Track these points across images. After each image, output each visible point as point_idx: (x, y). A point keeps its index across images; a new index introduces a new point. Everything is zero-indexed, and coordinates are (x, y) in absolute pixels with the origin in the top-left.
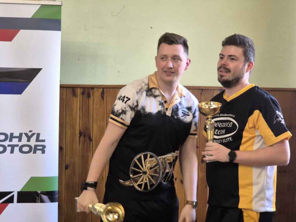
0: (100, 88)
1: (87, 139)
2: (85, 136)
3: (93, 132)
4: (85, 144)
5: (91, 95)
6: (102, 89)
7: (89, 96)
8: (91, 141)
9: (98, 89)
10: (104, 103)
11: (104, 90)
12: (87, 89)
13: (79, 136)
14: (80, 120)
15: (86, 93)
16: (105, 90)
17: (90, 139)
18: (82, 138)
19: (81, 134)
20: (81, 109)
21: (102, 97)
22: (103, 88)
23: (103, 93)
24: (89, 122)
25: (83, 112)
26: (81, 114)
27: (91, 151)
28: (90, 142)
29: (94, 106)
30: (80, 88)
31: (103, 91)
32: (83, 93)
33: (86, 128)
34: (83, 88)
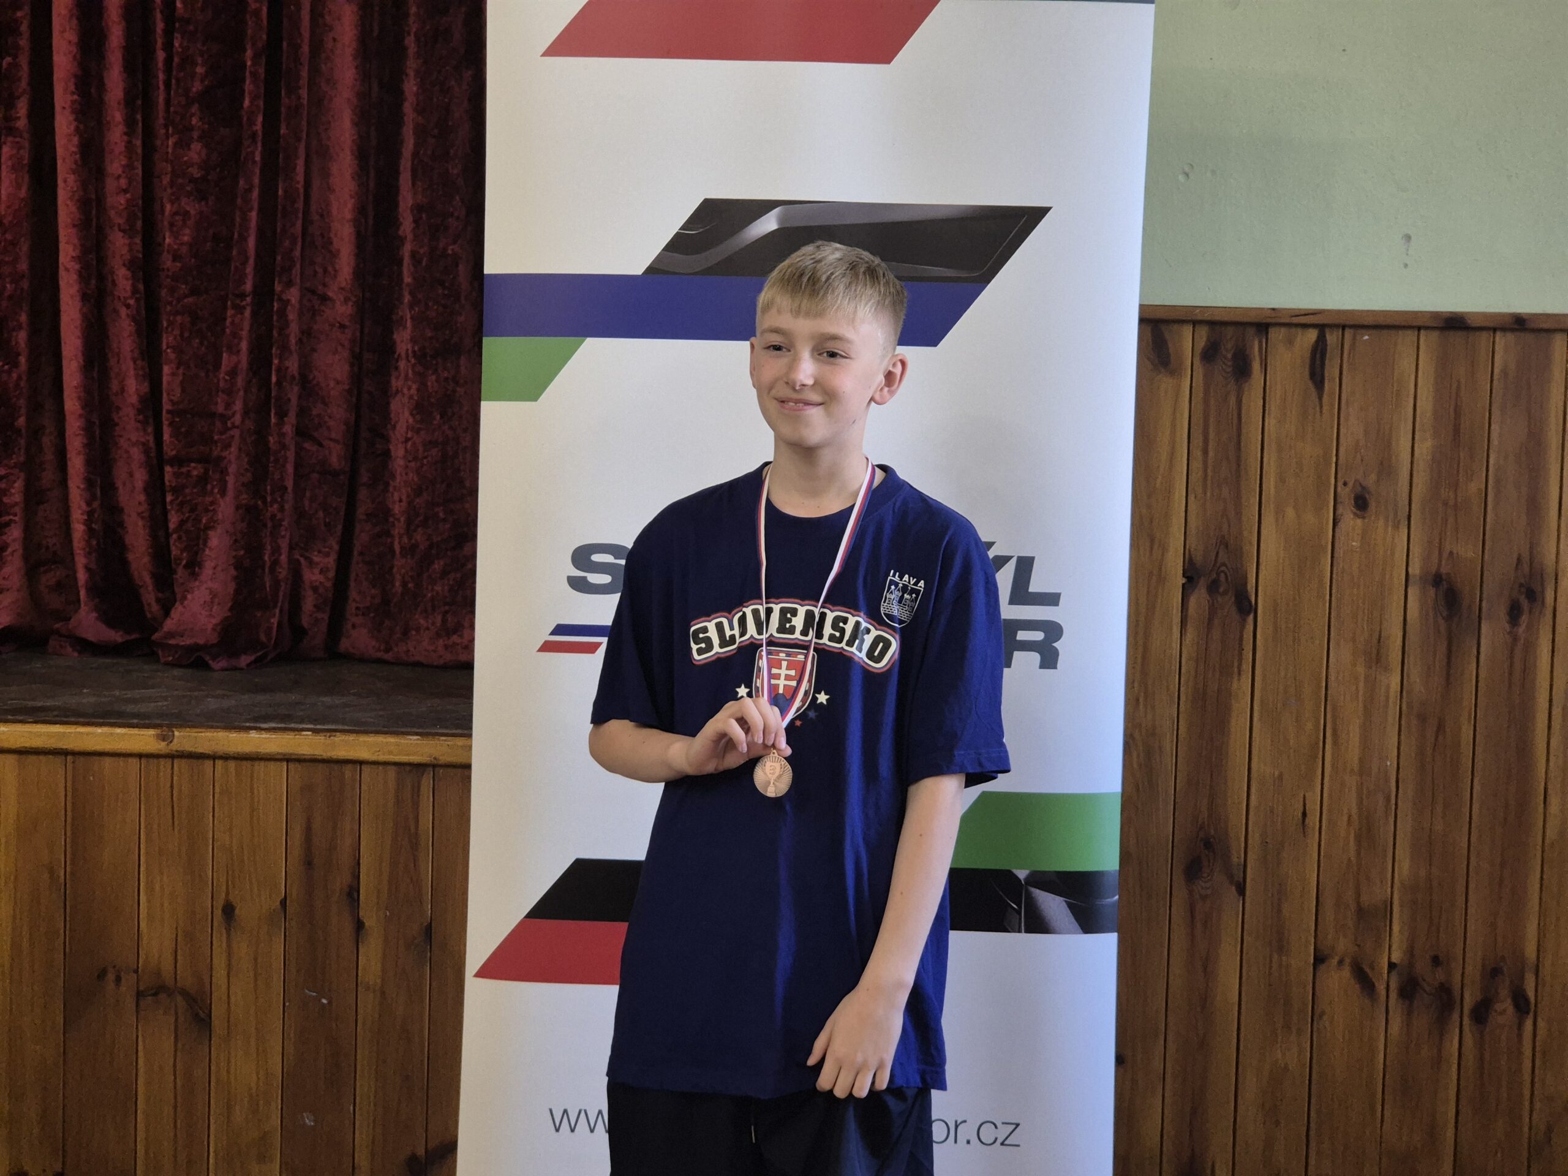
0: (1305, 326)
1: (1228, 602)
2: (1213, 588)
3: (1262, 567)
4: (1216, 634)
5: (1256, 366)
6: (1312, 335)
7: (1242, 370)
8: (1249, 613)
9: (1293, 330)
10: (1325, 408)
11: (1328, 337)
12: (1230, 331)
13: (1183, 585)
14: (1191, 498)
15: (1228, 351)
16: (1332, 338)
17: (1245, 606)
18: (1199, 598)
19: (1191, 576)
20: (1198, 441)
21: (1317, 376)
22: (1322, 328)
23: (1318, 354)
24: (1239, 514)
25: (1205, 452)
26: (1197, 465)
27: (1244, 666)
28: (1244, 622)
29: (1271, 422)
30: (1195, 323)
31: (1321, 341)
32: (1210, 354)
33: (1224, 543)
34: (1212, 324)
